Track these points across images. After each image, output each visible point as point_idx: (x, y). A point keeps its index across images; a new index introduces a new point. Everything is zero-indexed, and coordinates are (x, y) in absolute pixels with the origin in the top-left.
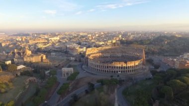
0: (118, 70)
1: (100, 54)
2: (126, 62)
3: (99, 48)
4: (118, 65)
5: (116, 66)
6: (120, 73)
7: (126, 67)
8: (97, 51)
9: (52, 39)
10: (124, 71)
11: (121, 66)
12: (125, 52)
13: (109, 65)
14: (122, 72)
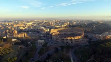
1: (59, 33)
3: (58, 29)
4: (70, 38)
7: (74, 39)
12: (72, 32)
13: (65, 38)
14: (72, 42)
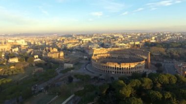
0: (112, 70)
1: (109, 55)
2: (119, 63)
3: (109, 49)
4: (112, 65)
5: (110, 66)
6: (114, 73)
7: (120, 68)
8: (107, 52)
9: (85, 40)
10: (118, 72)
11: (114, 67)
13: (104, 65)
14: (115, 72)
